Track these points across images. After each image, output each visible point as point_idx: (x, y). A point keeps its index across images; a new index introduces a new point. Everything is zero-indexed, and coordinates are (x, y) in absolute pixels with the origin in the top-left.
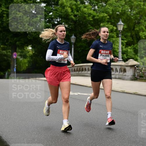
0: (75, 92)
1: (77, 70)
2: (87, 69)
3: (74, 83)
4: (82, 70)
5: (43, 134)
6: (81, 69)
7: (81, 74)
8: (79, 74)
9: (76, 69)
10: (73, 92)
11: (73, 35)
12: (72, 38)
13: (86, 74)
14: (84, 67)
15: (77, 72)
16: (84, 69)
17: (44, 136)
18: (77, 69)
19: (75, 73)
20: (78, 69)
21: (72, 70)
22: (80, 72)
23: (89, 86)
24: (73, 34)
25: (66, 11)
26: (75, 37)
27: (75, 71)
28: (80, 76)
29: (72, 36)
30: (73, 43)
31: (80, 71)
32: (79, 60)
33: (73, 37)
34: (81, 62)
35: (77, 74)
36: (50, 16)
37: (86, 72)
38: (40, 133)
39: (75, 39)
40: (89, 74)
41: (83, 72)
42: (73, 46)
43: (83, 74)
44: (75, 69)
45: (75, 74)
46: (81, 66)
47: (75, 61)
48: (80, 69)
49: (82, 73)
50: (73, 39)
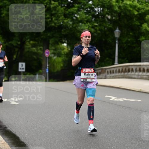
0: (120, 98)
1: (122, 71)
2: (134, 69)
3: (119, 87)
4: (129, 71)
6: (127, 70)
7: (127, 76)
9: (121, 70)
10: (118, 98)
11: (117, 29)
13: (133, 76)
14: (131, 68)
15: (123, 74)
16: (131, 69)
18: (122, 70)
19: (120, 74)
20: (124, 70)
21: (116, 70)
22: (126, 73)
23: (137, 90)
24: (118, 27)
26: (119, 31)
27: (119, 72)
28: (126, 78)
29: (115, 29)
30: (117, 38)
31: (125, 71)
32: (125, 59)
33: (117, 30)
34: (127, 61)
35: (122, 75)
37: (133, 73)
39: (120, 34)
40: (136, 75)
41: (129, 73)
42: (117, 41)
43: (129, 76)
44: (119, 70)
45: (119, 75)
46: (127, 66)
47: (120, 59)
48: (125, 69)
49: (129, 75)
50: (117, 33)
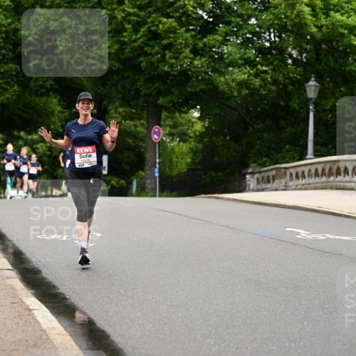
1: (323, 174)
2: (350, 169)
3: (315, 208)
4: (338, 173)
5: (232, 345)
6: (334, 170)
7: (335, 184)
8: (330, 182)
9: (320, 171)
11: (313, 79)
12: (311, 86)
13: (348, 185)
14: (342, 165)
15: (324, 179)
16: (342, 169)
17: (234, 350)
18: (323, 170)
19: (318, 180)
20: (327, 171)
21: (310, 171)
22: (332, 179)
24: (313, 76)
25: (298, 16)
26: (317, 84)
27: (317, 174)
28: (332, 188)
29: (308, 80)
30: (311, 99)
31: (330, 174)
33: (312, 83)
35: (323, 183)
36: (250, 28)
37: (347, 178)
38: (225, 342)
39: (317, 91)
41: (339, 178)
42: (311, 107)
43: (339, 184)
44: (316, 170)
45: (317, 183)
46: (334, 162)
47: (319, 147)
48: (331, 169)
49: (338, 182)
50: (313, 88)
